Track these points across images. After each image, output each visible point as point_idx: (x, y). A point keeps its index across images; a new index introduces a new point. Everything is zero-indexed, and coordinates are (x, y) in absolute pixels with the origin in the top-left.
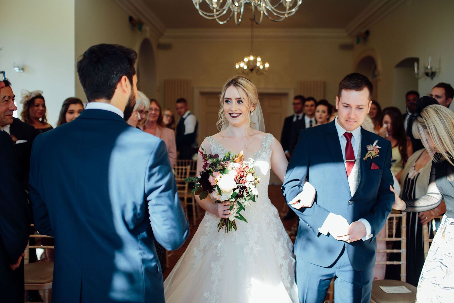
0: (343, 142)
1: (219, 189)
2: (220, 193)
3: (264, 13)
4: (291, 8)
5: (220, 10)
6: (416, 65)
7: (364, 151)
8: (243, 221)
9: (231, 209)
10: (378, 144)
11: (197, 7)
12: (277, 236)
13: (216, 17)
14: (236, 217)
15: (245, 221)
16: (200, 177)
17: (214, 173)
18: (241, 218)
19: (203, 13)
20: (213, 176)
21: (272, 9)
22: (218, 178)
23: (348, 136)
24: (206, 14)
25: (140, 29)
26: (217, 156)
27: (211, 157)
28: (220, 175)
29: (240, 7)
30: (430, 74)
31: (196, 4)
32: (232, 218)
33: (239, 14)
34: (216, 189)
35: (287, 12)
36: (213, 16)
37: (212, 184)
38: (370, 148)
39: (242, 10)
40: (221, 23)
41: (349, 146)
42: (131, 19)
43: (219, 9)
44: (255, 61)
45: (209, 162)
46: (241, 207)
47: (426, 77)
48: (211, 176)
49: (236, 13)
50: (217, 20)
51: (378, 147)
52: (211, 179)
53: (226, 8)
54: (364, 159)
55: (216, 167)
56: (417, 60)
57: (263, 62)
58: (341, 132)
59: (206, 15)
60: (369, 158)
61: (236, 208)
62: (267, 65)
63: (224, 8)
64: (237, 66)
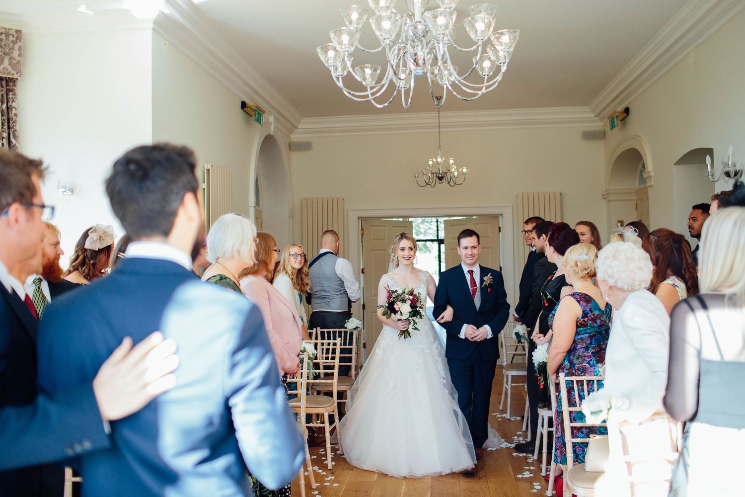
0: (468, 277)
2: (401, 314)
3: (447, 88)
4: (490, 79)
5: (376, 86)
6: (708, 158)
7: (482, 281)
8: (416, 331)
9: (409, 323)
10: (491, 276)
11: (340, 84)
13: (371, 97)
14: (413, 329)
15: (419, 330)
17: (397, 303)
18: (416, 329)
19: (350, 93)
21: (459, 81)
22: (400, 306)
23: (471, 272)
24: (355, 95)
25: (259, 120)
28: (402, 304)
29: (407, 80)
30: (732, 175)
31: (338, 78)
33: (407, 91)
34: (399, 312)
35: (485, 84)
36: (367, 96)
37: (397, 310)
38: (485, 278)
39: (412, 84)
40: (379, 106)
41: (473, 279)
42: (244, 105)
44: (446, 164)
45: (393, 296)
46: (415, 323)
47: (727, 179)
49: (403, 90)
50: (372, 101)
51: (491, 277)
52: (396, 306)
53: (385, 82)
55: (398, 299)
56: (710, 152)
57: (459, 165)
58: (466, 270)
59: (353, 95)
60: (486, 285)
61: (412, 323)
62: (465, 170)
63: (383, 83)
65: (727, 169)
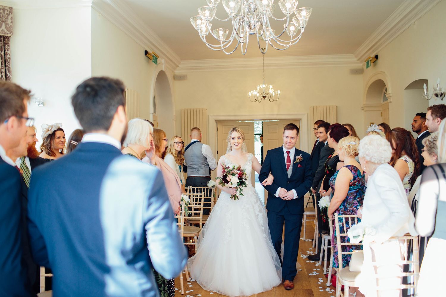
0: (286, 155)
1: (231, 183)
3: (269, 42)
4: (294, 37)
6: (425, 86)
7: (295, 159)
8: (242, 196)
9: (237, 190)
10: (301, 156)
11: (204, 40)
12: (255, 201)
13: (222, 48)
14: (239, 194)
15: (243, 195)
16: (222, 177)
17: (229, 176)
18: (241, 194)
19: (210, 45)
20: (228, 177)
21: (275, 38)
22: (231, 178)
23: (288, 152)
25: (155, 62)
26: (229, 167)
27: (227, 168)
28: (232, 176)
29: (245, 38)
30: (439, 96)
31: (203, 37)
32: (237, 195)
33: (245, 44)
35: (291, 40)
36: (220, 47)
37: (228, 181)
38: (297, 157)
39: (248, 41)
40: (227, 54)
41: (289, 157)
42: (146, 53)
43: (225, 41)
44: (268, 88)
45: (226, 171)
46: (241, 190)
47: (436, 98)
48: (227, 177)
49: (242, 44)
50: (224, 50)
51: (301, 157)
52: (228, 178)
53: (231, 39)
54: (295, 162)
55: (230, 173)
56: (426, 81)
57: (275, 89)
58: (285, 150)
59: (212, 47)
60: (297, 162)
61: (239, 190)
62: (279, 92)
63: (230, 39)
64: (250, 95)
65: (436, 92)
